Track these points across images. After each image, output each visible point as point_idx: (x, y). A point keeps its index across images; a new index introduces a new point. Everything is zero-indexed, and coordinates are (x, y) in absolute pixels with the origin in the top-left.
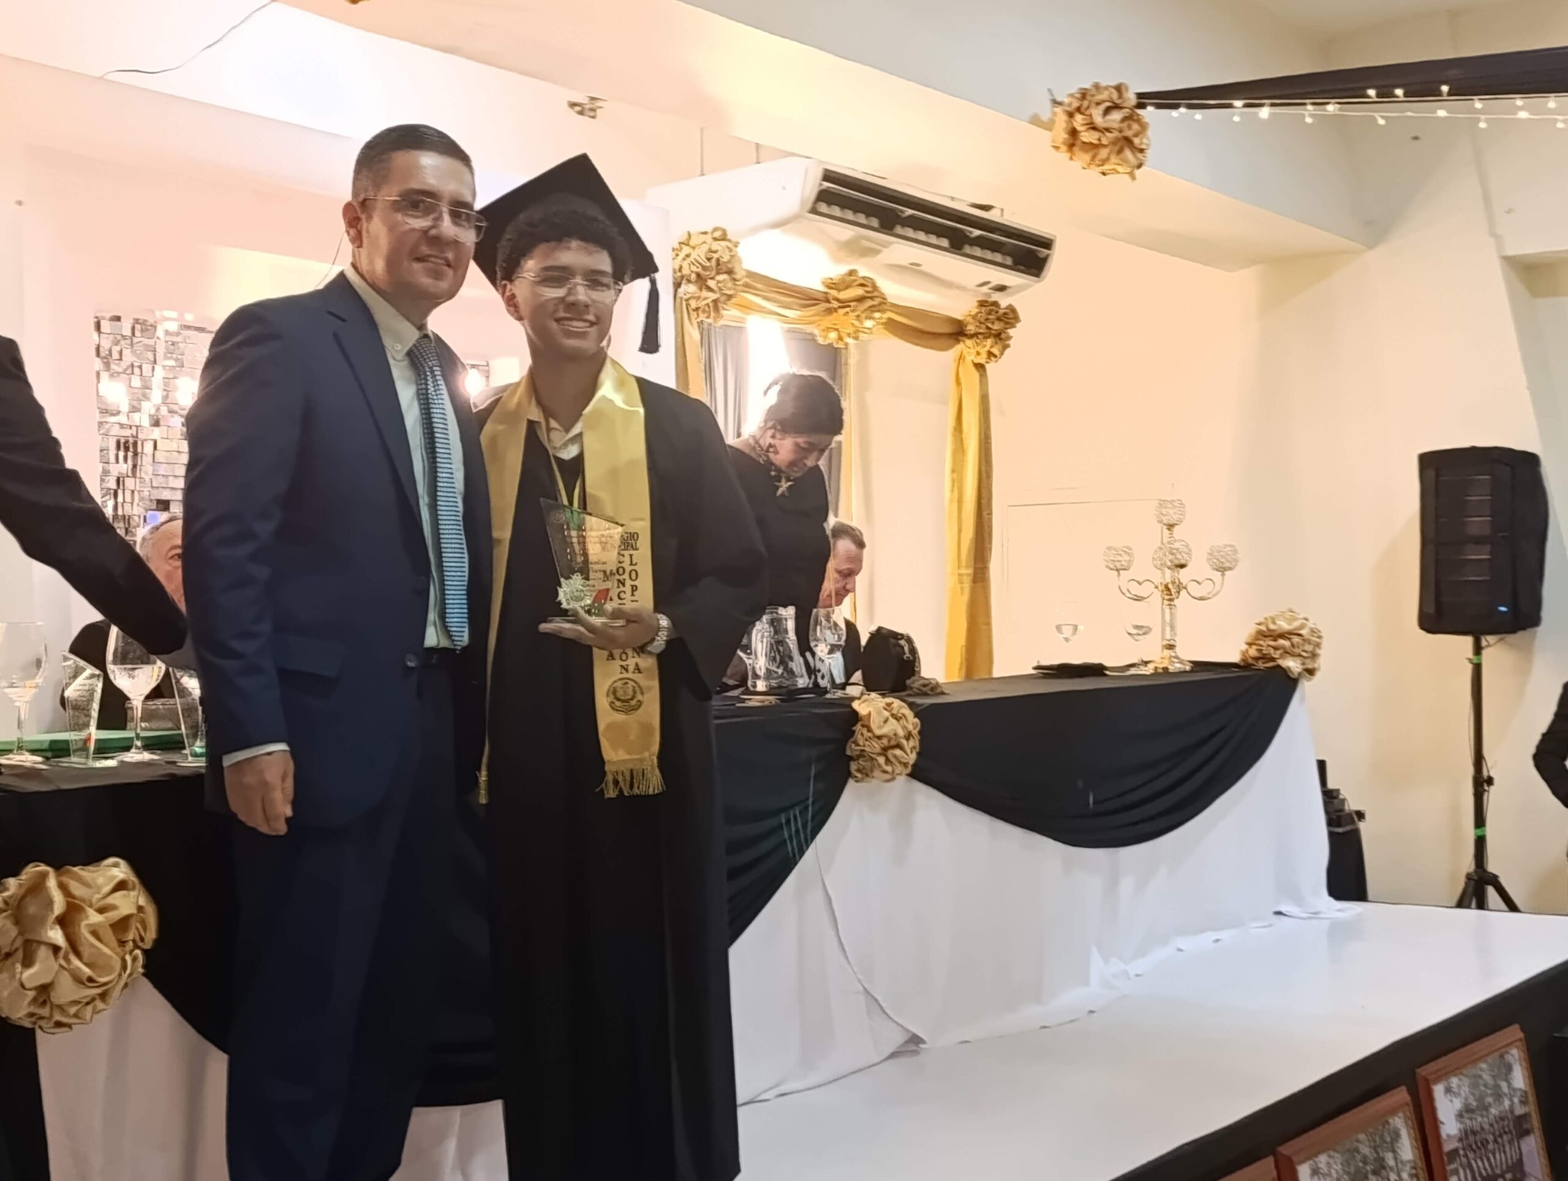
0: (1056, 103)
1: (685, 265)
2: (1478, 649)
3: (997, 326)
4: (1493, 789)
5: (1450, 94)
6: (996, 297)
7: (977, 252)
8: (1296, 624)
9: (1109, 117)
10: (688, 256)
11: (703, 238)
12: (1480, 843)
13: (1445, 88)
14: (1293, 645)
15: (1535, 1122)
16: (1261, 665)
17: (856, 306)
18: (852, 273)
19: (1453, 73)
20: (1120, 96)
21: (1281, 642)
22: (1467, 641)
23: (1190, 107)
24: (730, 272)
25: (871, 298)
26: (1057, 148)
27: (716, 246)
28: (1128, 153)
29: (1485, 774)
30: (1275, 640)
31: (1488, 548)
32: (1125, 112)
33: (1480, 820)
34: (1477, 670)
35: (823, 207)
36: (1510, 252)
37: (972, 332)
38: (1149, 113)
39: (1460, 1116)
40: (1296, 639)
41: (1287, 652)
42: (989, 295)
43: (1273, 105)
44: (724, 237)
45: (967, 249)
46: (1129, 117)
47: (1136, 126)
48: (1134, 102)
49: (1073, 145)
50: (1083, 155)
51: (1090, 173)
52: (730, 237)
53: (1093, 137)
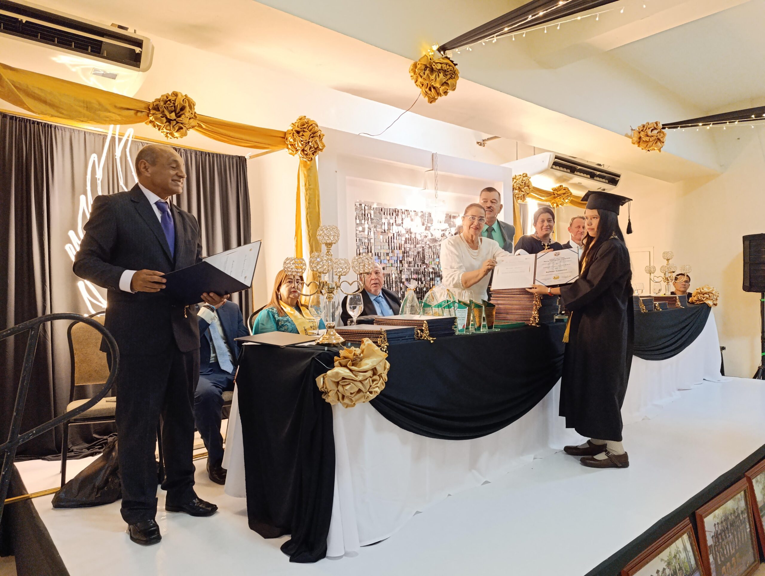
0: (632, 130)
1: (515, 184)
2: (763, 297)
7: (598, 179)
8: (711, 290)
9: (653, 132)
10: (515, 182)
11: (520, 177)
14: (710, 296)
16: (698, 302)
17: (563, 196)
18: (561, 186)
20: (657, 125)
21: (705, 295)
23: (682, 127)
24: (528, 186)
25: (567, 193)
26: (634, 143)
27: (524, 179)
28: (659, 143)
30: (703, 295)
32: (659, 130)
34: (762, 304)
35: (554, 167)
38: (666, 130)
40: (710, 294)
41: (707, 298)
43: (713, 124)
44: (526, 176)
45: (595, 178)
46: (660, 132)
47: (662, 135)
48: (661, 127)
49: (640, 142)
50: (643, 145)
51: (644, 151)
52: (528, 176)
53: (647, 139)
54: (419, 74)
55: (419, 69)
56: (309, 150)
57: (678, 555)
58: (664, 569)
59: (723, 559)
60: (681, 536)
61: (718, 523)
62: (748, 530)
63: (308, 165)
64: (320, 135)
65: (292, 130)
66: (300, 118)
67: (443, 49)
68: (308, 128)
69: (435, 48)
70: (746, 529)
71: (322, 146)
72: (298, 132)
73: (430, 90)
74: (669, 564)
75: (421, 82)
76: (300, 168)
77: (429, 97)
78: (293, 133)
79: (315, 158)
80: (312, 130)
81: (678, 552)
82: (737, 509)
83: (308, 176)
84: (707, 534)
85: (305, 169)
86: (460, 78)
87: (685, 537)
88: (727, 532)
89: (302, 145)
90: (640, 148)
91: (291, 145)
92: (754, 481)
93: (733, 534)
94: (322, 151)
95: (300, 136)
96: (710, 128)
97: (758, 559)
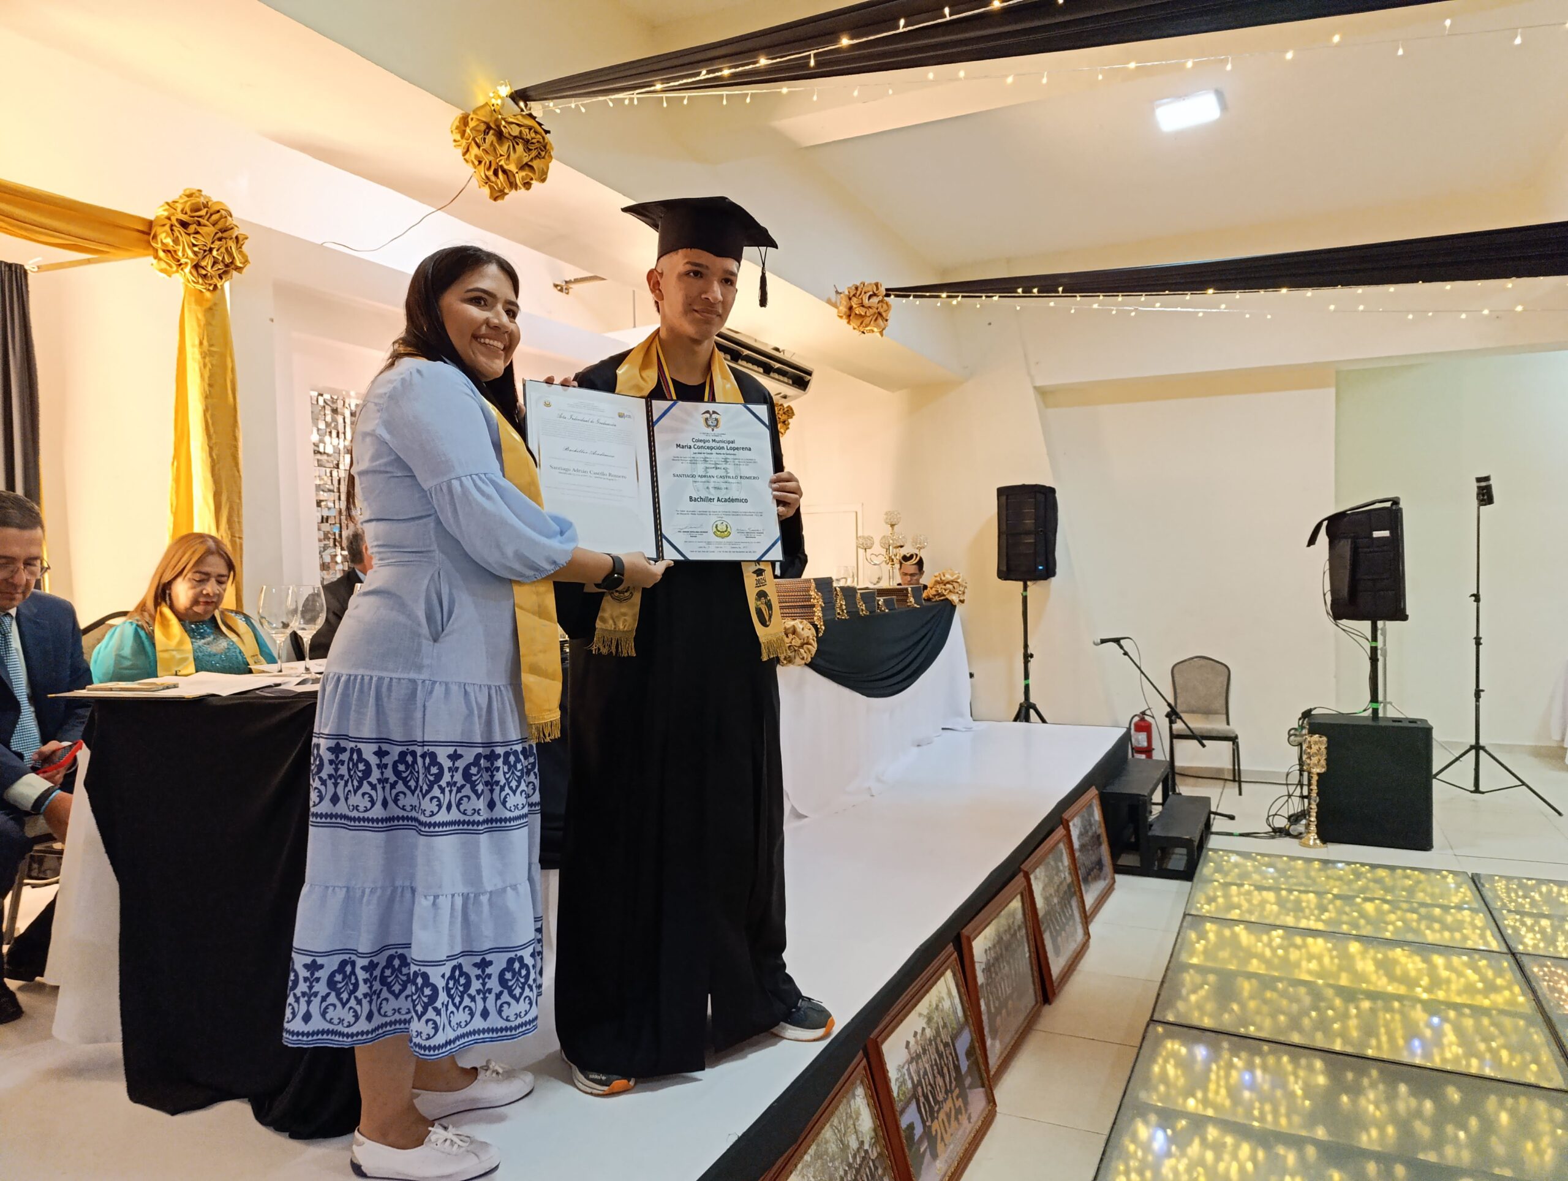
0: (837, 292)
2: (1025, 588)
3: (784, 417)
4: (1032, 660)
5: (1063, 292)
7: (776, 376)
8: (955, 576)
9: (871, 300)
12: (1027, 687)
13: (1060, 289)
14: (954, 587)
15: (1104, 838)
16: (937, 598)
19: (1065, 280)
20: (877, 289)
21: (948, 586)
22: (1020, 585)
23: (915, 297)
26: (841, 317)
28: (880, 321)
29: (1029, 652)
30: (945, 585)
31: (1033, 536)
32: (880, 298)
33: (1027, 677)
34: (1025, 600)
36: (1038, 384)
38: (892, 300)
39: (1079, 838)
40: (955, 585)
41: (950, 591)
43: (963, 297)
45: (772, 374)
46: (881, 301)
47: (885, 306)
48: (884, 293)
49: (850, 316)
50: (855, 323)
51: (857, 332)
53: (861, 311)
54: (474, 139)
55: (473, 129)
56: (212, 267)
57: (940, 1006)
58: (924, 1029)
59: (997, 1005)
60: (943, 974)
61: (990, 948)
62: (1027, 955)
63: (207, 300)
64: (237, 238)
65: (169, 218)
66: (188, 192)
67: (521, 96)
68: (209, 217)
69: (505, 91)
70: (1025, 954)
71: (243, 261)
72: (184, 225)
73: (496, 173)
74: (930, 1020)
75: (476, 157)
76: (186, 305)
77: (491, 188)
78: (172, 226)
79: (222, 286)
80: (220, 223)
81: (941, 999)
82: (1013, 922)
83: (208, 324)
84: (977, 966)
85: (199, 308)
86: (553, 160)
87: (949, 974)
88: (1001, 960)
89: (195, 253)
90: (851, 327)
91: (165, 251)
92: (1032, 877)
93: (1008, 963)
94: (240, 272)
95: (189, 235)
96: (958, 303)
97: (1040, 999)
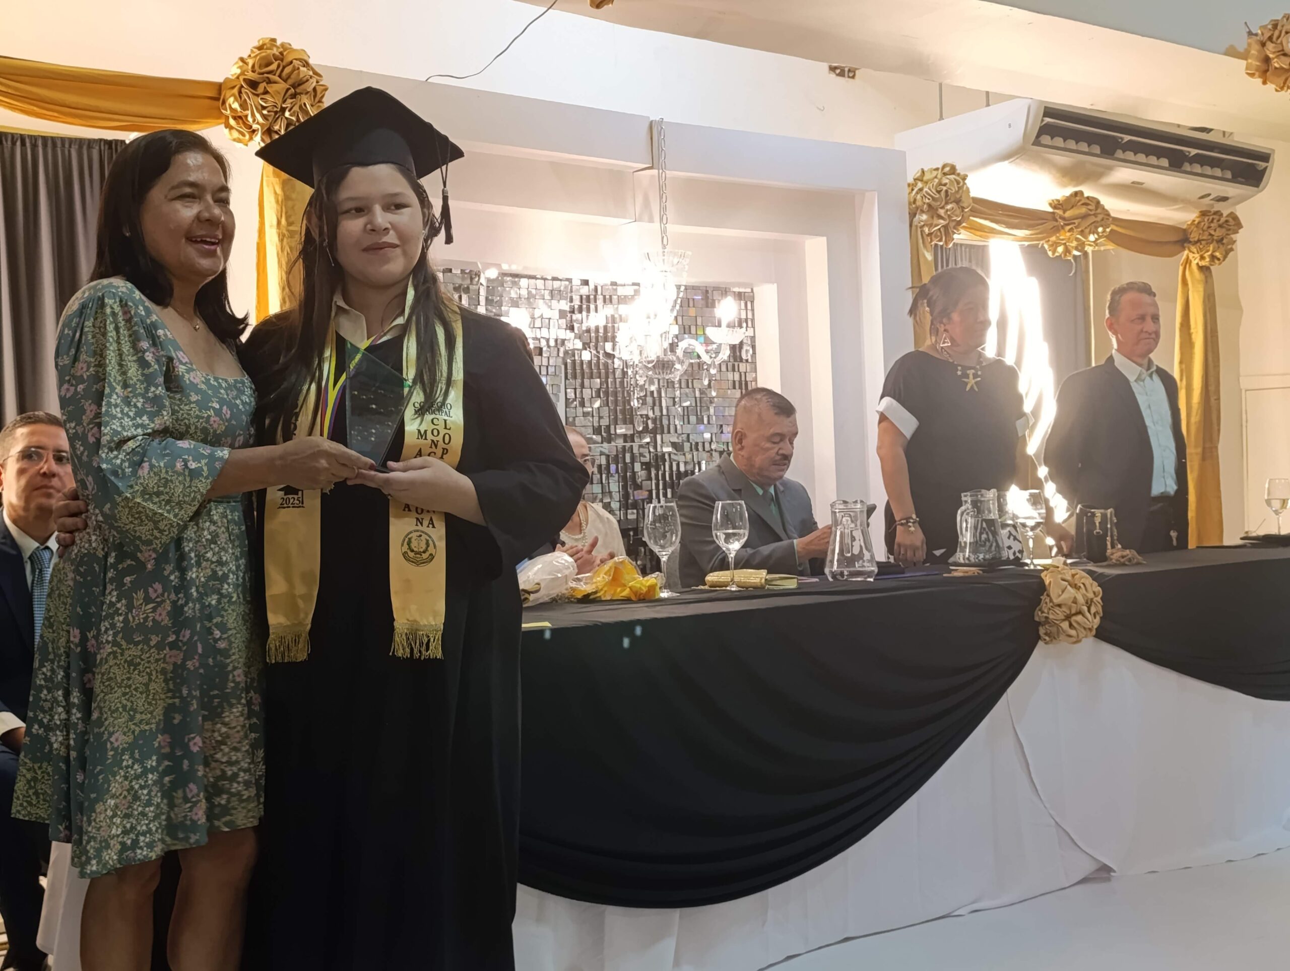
0: (1250, 33)
1: (919, 197)
3: (1219, 233)
6: (1218, 206)
7: (1197, 168)
10: (921, 190)
11: (935, 173)
17: (1079, 224)
18: (1076, 194)
24: (958, 202)
25: (1095, 215)
26: (1251, 75)
35: (1046, 139)
37: (1196, 239)
42: (1212, 206)
44: (953, 170)
45: (1187, 167)
49: (1267, 71)
50: (1277, 81)
52: (960, 169)
53: (1284, 63)
64: (315, 89)
65: (238, 78)
66: (261, 43)
68: (282, 71)
72: (253, 84)
76: (265, 178)
78: (242, 87)
80: (293, 76)
89: (264, 117)
90: (1271, 87)
91: (236, 118)
95: (258, 95)
